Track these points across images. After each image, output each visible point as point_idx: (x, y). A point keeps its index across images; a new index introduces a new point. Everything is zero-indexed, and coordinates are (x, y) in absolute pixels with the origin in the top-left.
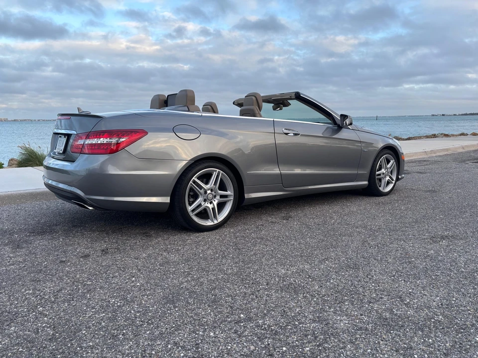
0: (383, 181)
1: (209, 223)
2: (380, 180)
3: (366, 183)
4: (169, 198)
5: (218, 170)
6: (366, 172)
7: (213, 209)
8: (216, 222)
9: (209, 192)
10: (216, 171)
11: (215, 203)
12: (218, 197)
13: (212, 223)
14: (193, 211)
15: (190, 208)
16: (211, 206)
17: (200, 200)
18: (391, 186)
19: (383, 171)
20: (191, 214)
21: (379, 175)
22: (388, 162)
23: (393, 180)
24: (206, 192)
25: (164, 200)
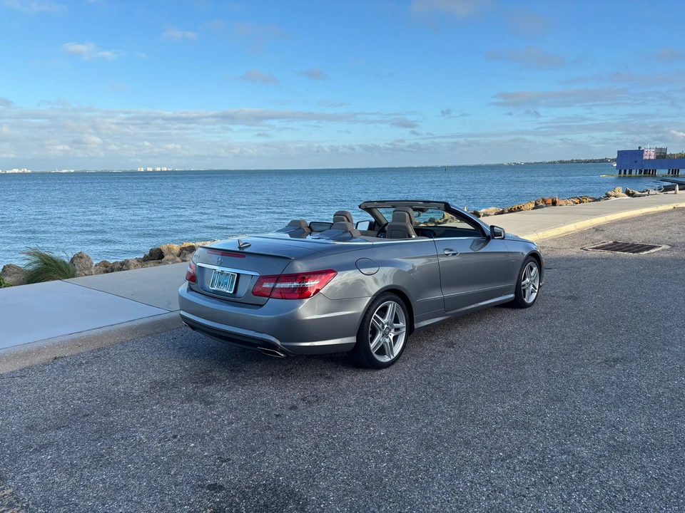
0: (527, 291)
1: (386, 359)
2: (524, 290)
3: (512, 296)
4: (355, 337)
5: (393, 302)
6: (513, 284)
7: (390, 343)
8: (392, 357)
9: (386, 326)
10: (391, 303)
11: (391, 337)
12: (393, 330)
13: (389, 359)
14: (374, 349)
15: (372, 345)
16: (387, 341)
17: (379, 335)
18: (534, 295)
19: (528, 280)
20: (374, 353)
21: (524, 285)
22: (532, 269)
23: (536, 288)
24: (383, 327)
25: (352, 340)
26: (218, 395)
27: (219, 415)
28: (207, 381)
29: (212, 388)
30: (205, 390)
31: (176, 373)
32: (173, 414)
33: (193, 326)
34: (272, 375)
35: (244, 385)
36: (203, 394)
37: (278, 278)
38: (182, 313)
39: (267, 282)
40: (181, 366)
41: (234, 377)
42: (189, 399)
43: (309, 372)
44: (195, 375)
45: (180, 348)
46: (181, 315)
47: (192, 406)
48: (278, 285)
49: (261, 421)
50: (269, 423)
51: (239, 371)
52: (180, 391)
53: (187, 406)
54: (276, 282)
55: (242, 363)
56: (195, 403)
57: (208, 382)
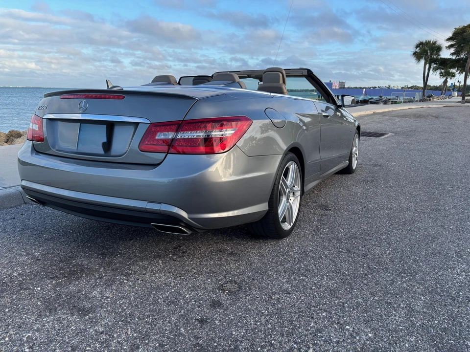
1: (287, 227)
2: (353, 158)
3: (348, 162)
4: (268, 204)
5: (294, 163)
6: (349, 151)
8: (292, 224)
9: (288, 190)
10: (292, 164)
11: (291, 202)
12: (292, 195)
13: (290, 227)
14: (281, 217)
15: (280, 212)
16: (289, 206)
17: (284, 200)
18: (356, 162)
20: (281, 221)
21: (353, 154)
23: (357, 157)
25: (263, 207)
26: (96, 293)
27: (110, 331)
28: (72, 273)
29: (83, 282)
30: (72, 288)
31: (22, 265)
32: (27, 342)
33: (42, 199)
34: (159, 256)
35: (127, 275)
36: (71, 295)
37: (179, 126)
38: (24, 183)
39: (161, 131)
40: (27, 254)
41: (110, 263)
42: (50, 307)
43: (204, 248)
44: (51, 266)
45: (22, 230)
46: (24, 187)
47: (59, 321)
48: (180, 135)
49: (182, 335)
50: (196, 338)
51: (114, 255)
52: (32, 295)
53: (49, 321)
54: (177, 131)
55: (113, 243)
56: (62, 314)
57: (74, 274)
